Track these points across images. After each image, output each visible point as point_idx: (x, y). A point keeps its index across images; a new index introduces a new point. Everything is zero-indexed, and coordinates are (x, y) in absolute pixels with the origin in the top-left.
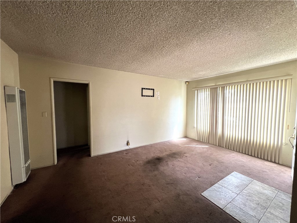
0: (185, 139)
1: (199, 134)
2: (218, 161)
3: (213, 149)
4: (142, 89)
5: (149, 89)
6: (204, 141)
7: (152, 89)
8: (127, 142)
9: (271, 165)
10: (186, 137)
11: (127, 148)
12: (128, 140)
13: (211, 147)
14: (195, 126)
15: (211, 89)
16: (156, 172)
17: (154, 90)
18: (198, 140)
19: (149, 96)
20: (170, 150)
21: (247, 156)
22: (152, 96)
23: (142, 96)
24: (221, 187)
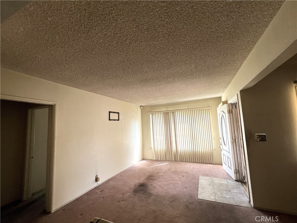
0: (144, 162)
1: (156, 154)
2: (185, 172)
3: (173, 164)
4: (110, 112)
5: (115, 113)
6: (161, 160)
7: (117, 113)
8: (96, 177)
9: (211, 166)
10: (143, 159)
11: (96, 184)
12: (97, 175)
13: (170, 163)
14: (152, 147)
15: (164, 113)
16: (153, 197)
17: (119, 113)
18: (156, 159)
19: (115, 120)
20: (144, 174)
21: (196, 163)
22: (117, 120)
23: (110, 120)
24: (203, 189)
